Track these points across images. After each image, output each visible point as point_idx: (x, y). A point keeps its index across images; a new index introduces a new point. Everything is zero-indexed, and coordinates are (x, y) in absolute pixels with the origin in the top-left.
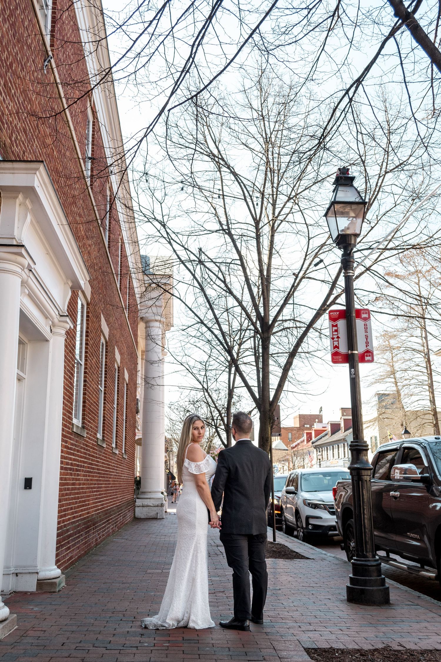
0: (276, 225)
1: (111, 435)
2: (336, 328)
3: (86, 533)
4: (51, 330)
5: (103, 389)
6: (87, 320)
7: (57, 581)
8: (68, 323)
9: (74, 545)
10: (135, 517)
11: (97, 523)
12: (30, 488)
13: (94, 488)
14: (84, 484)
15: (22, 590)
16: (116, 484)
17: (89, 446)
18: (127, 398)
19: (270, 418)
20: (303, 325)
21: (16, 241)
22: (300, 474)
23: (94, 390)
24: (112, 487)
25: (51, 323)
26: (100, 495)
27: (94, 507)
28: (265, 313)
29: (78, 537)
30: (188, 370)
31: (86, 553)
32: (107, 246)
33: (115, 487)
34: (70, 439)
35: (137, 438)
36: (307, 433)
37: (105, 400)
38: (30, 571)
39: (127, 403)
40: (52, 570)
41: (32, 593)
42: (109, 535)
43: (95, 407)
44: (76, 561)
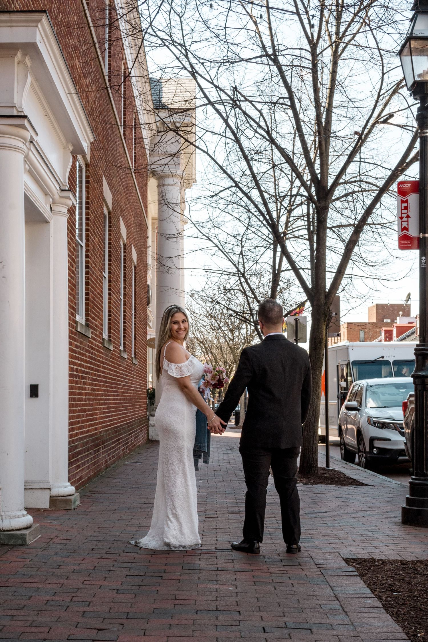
0: (340, 49)
1: (119, 334)
2: (405, 205)
3: (96, 452)
4: (51, 209)
5: (107, 276)
6: (87, 187)
7: (72, 498)
8: (70, 199)
9: (83, 464)
10: (148, 439)
11: (106, 441)
12: (37, 396)
13: (102, 399)
14: (91, 394)
15: (33, 507)
16: (126, 396)
17: (94, 349)
18: (135, 285)
19: (325, 314)
20: (374, 188)
21: (17, 109)
22: (365, 386)
23: (98, 278)
24: (121, 400)
25: (51, 200)
26: (108, 408)
27: (102, 422)
28: (322, 173)
29: (87, 456)
30: (217, 246)
31: (96, 475)
32: (107, 78)
33: (124, 400)
34: (74, 341)
35: (148, 337)
36: (385, 330)
37: (110, 290)
38: (42, 487)
39: (135, 292)
40: (64, 487)
41: (45, 510)
42: (119, 458)
43: (99, 299)
44: (86, 482)
